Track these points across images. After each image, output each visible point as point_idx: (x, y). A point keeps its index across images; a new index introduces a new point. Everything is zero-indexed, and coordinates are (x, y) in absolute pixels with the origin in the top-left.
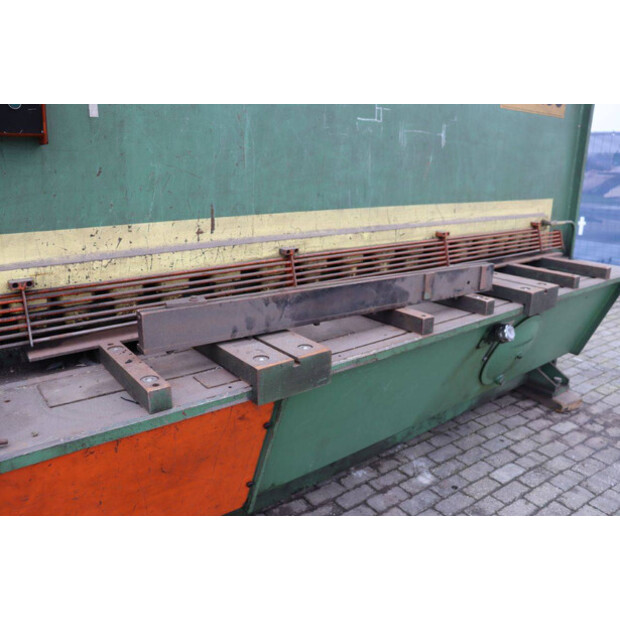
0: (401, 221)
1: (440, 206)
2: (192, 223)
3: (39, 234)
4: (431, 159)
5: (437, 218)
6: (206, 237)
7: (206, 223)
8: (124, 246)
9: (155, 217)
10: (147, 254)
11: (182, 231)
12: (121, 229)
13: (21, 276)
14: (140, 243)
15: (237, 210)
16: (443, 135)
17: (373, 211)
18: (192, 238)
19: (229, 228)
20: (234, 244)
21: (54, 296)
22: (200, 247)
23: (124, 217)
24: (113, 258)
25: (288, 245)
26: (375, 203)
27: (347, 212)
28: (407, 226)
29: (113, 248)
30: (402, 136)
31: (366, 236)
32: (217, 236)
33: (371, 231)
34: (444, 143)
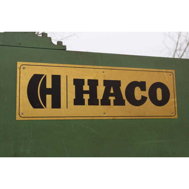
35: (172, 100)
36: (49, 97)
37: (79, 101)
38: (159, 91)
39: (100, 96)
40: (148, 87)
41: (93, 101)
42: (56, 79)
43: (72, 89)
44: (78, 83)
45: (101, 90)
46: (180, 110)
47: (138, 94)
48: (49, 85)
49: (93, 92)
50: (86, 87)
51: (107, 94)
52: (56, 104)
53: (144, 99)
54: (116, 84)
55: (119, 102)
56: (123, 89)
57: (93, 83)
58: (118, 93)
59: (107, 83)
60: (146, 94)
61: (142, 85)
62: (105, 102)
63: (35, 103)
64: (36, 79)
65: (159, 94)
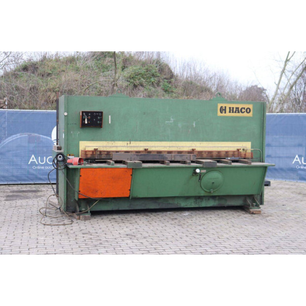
0: (180, 145)
1: (194, 142)
2: (126, 142)
3: (99, 142)
4: (190, 130)
5: (193, 145)
6: (129, 145)
7: (129, 142)
8: (113, 145)
9: (119, 140)
10: (116, 147)
11: (124, 143)
12: (113, 142)
13: (96, 148)
14: (116, 145)
15: (135, 140)
16: (194, 124)
17: (171, 142)
18: (126, 145)
19: (133, 144)
20: (134, 147)
21: (100, 152)
22: (127, 147)
23: (113, 140)
24: (111, 147)
25: (146, 148)
26: (171, 141)
27: (163, 142)
28: (182, 147)
29: (111, 145)
30: (180, 125)
31: (168, 148)
32: (131, 145)
33: (170, 147)
34: (194, 126)
35: (251, 112)
37: (230, 112)
41: (233, 112)
42: (225, 107)
43: (229, 109)
44: (230, 108)
45: (235, 109)
46: (253, 114)
47: (243, 110)
49: (233, 110)
50: (231, 109)
51: (236, 110)
52: (225, 113)
54: (238, 108)
55: (239, 112)
56: (240, 109)
57: (233, 108)
58: (238, 110)
59: (236, 108)
60: (245, 110)
61: (244, 108)
62: (235, 112)
63: (221, 112)
64: (221, 107)
65: (248, 110)
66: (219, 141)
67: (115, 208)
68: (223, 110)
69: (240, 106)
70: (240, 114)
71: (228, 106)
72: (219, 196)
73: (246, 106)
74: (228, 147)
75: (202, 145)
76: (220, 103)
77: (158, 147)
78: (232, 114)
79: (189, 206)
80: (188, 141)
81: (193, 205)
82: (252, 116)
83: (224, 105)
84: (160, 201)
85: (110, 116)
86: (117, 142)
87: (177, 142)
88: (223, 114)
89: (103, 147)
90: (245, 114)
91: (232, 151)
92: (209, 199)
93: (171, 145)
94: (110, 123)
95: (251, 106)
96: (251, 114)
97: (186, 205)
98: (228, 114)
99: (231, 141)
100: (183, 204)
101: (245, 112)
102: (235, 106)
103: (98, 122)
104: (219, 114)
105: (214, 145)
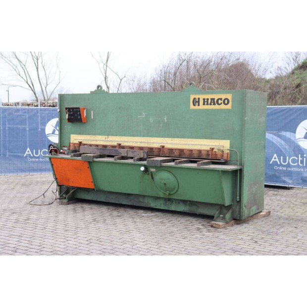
1: (165, 138)
2: (105, 136)
4: (161, 125)
5: (165, 142)
6: (107, 139)
7: (107, 137)
8: (94, 139)
9: (99, 135)
10: (96, 140)
11: (103, 137)
12: (94, 136)
13: (80, 141)
14: (97, 139)
15: (112, 135)
16: (165, 119)
17: (143, 138)
18: (104, 139)
19: (111, 138)
20: (111, 141)
21: (84, 144)
22: (106, 141)
23: (95, 134)
26: (144, 136)
27: (135, 137)
28: (153, 143)
29: (92, 139)
30: (151, 120)
31: (139, 143)
32: (108, 139)
33: (141, 142)
34: (166, 121)
35: (230, 103)
36: (197, 103)
37: (204, 104)
38: (226, 101)
39: (209, 103)
40: (223, 100)
41: (207, 104)
42: (199, 99)
43: (202, 101)
44: (204, 99)
45: (210, 101)
46: (232, 106)
47: (219, 101)
48: (197, 100)
49: (207, 102)
50: (206, 101)
51: (211, 102)
52: (199, 105)
53: (221, 103)
54: (214, 99)
55: (214, 104)
56: (216, 100)
57: (208, 99)
58: (214, 102)
59: (211, 99)
60: (222, 102)
61: (221, 99)
62: (211, 104)
63: (194, 105)
64: (194, 99)
65: (226, 102)
66: (192, 138)
67: (95, 199)
68: (196, 102)
69: (216, 97)
70: (217, 107)
71: (202, 97)
72: (190, 201)
73: (223, 96)
74: (201, 145)
75: (173, 142)
76: (193, 94)
77: (131, 142)
78: (206, 107)
79: (158, 207)
80: (159, 137)
81: (162, 207)
82: (231, 108)
83: (197, 97)
84: (131, 198)
85: (92, 112)
86: (97, 136)
87: (148, 138)
88: (197, 107)
89: (86, 140)
90: (223, 106)
91: (205, 150)
92: (179, 203)
93: (143, 141)
94: (92, 118)
95: (229, 97)
96: (229, 106)
97: (156, 206)
98: (202, 107)
99: (206, 138)
100: (153, 204)
101: (223, 104)
102: (209, 97)
103: (79, 117)
104: (192, 107)
105: (186, 143)
